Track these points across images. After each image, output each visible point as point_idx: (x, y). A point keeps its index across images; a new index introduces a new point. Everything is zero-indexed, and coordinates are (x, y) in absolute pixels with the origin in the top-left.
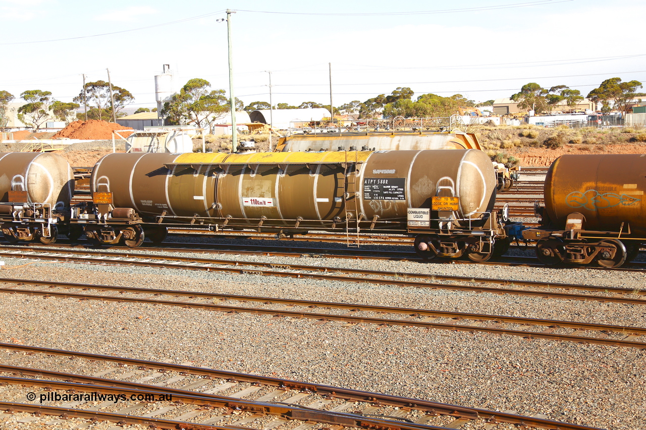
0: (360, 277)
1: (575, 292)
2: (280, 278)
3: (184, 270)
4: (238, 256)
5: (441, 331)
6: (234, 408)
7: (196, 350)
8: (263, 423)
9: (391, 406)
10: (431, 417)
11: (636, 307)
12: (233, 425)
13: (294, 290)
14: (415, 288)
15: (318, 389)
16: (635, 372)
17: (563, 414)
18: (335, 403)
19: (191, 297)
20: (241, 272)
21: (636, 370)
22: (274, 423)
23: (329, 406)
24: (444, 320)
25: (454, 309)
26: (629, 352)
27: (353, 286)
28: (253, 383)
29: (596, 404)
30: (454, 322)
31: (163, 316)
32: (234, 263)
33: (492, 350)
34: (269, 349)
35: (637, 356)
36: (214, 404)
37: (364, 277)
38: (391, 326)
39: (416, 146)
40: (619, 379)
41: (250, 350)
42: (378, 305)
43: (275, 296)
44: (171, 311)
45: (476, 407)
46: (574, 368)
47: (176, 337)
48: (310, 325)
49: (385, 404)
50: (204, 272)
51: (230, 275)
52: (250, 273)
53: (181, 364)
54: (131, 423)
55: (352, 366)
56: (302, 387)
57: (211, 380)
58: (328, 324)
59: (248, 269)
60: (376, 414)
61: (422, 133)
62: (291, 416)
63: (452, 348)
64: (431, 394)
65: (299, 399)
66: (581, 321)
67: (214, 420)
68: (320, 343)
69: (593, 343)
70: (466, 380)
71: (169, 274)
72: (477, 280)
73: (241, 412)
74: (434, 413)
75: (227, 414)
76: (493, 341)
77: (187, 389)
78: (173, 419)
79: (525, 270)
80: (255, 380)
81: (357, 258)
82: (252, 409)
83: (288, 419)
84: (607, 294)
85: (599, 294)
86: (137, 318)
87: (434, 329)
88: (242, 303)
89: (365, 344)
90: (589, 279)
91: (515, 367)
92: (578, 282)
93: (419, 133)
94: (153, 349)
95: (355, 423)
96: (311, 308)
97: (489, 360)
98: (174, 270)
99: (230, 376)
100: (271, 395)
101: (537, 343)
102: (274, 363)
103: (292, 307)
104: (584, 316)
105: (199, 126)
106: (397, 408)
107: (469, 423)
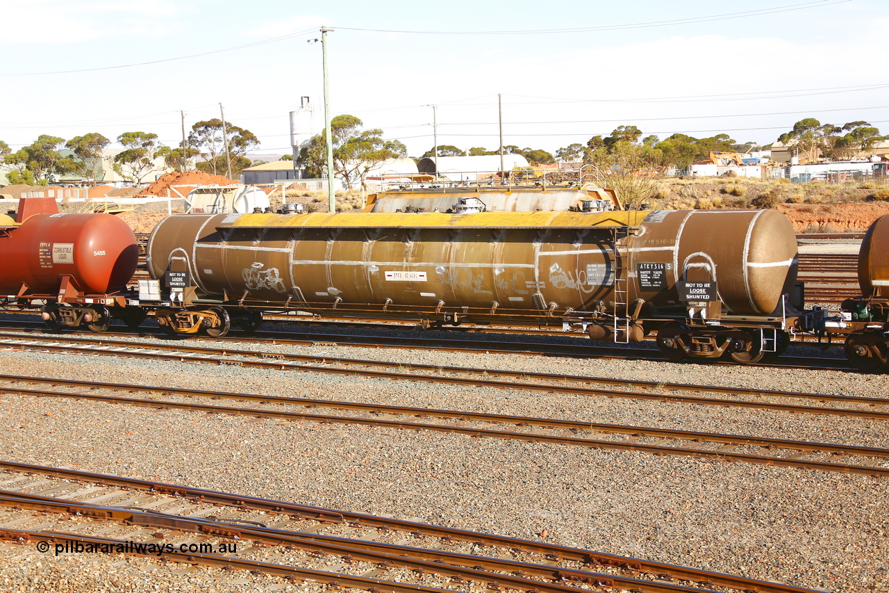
5: (384, 429)
6: (74, 514)
8: (95, 528)
10: (292, 521)
15: (187, 493)
17: (440, 516)
20: (219, 362)
22: (107, 529)
23: (189, 511)
25: (426, 405)
30: (413, 420)
36: (56, 509)
52: (228, 363)
60: (234, 519)
61: (545, 189)
62: (132, 521)
63: (381, 448)
64: (314, 498)
65: (162, 504)
67: (42, 527)
69: (546, 441)
73: (79, 517)
74: (298, 517)
75: (62, 520)
76: (435, 440)
82: (94, 515)
83: (128, 524)
85: (619, 388)
87: (379, 427)
91: (433, 468)
93: (541, 189)
95: (197, 527)
104: (569, 412)
105: (347, 179)
106: (261, 513)
107: (329, 528)
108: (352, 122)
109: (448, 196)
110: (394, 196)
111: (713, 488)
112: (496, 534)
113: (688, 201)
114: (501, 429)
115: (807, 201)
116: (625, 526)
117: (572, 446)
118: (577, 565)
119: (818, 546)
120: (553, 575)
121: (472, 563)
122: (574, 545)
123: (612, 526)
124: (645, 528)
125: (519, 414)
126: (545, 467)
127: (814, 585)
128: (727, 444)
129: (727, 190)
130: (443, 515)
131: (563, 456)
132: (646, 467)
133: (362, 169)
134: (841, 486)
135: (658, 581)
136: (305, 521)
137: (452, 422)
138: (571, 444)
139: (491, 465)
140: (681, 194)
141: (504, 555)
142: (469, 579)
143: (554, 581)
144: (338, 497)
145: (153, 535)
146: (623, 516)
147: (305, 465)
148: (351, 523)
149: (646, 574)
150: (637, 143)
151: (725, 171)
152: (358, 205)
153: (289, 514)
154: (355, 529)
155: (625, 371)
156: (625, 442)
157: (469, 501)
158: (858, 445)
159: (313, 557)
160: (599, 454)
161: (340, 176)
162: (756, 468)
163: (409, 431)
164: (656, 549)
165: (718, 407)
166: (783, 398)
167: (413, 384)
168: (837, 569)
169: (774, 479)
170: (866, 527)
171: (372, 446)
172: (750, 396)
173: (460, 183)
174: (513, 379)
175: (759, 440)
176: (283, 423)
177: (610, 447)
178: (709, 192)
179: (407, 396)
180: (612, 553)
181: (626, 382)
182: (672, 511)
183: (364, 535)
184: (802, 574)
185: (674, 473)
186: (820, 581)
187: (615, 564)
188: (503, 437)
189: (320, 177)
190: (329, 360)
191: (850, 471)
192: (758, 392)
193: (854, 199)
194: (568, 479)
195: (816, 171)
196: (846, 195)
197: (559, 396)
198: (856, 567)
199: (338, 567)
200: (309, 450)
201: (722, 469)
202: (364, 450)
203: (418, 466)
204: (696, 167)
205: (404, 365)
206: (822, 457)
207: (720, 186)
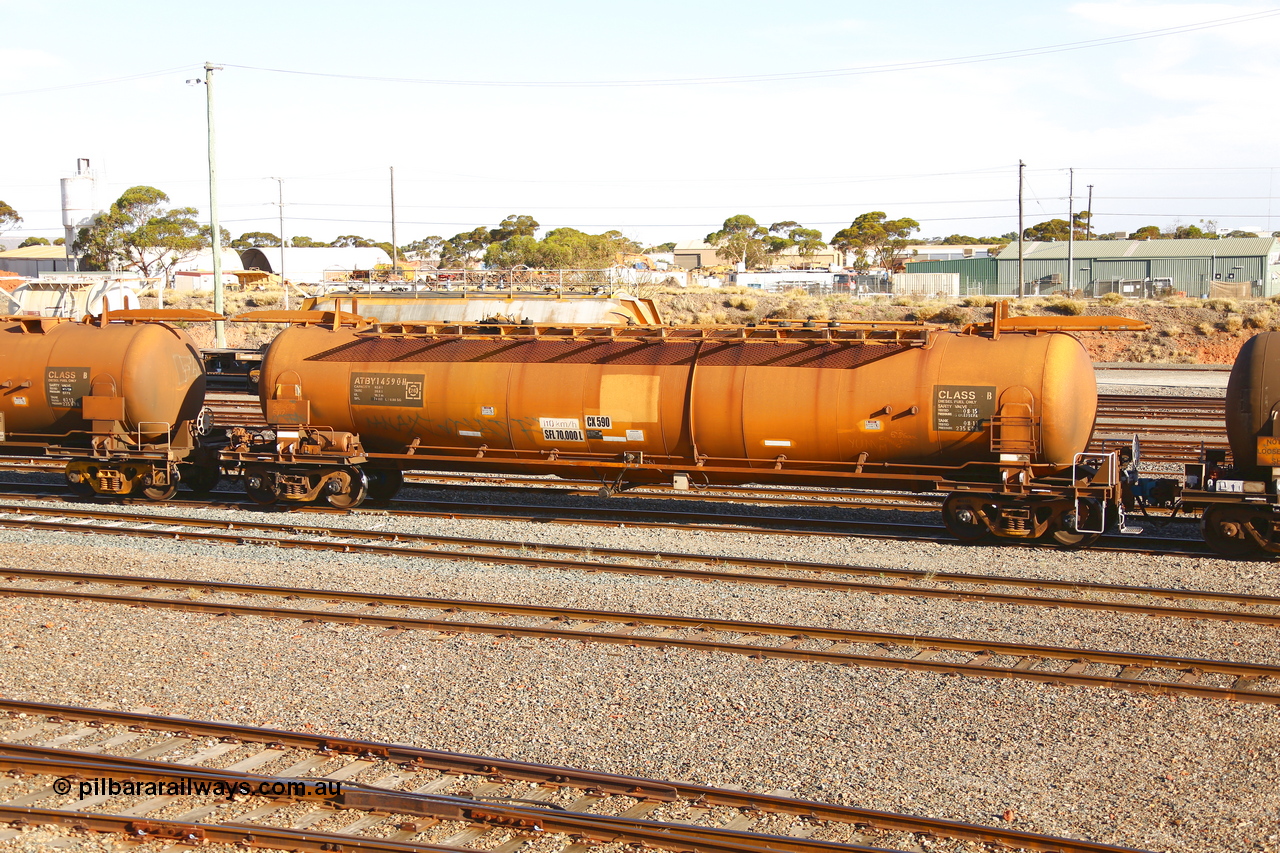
0: (459, 551)
1: (832, 576)
2: (313, 552)
3: (131, 538)
4: (231, 511)
5: (608, 646)
7: (160, 685)
8: (290, 816)
9: (524, 782)
10: (594, 799)
11: (932, 602)
12: (235, 821)
13: (339, 574)
14: (558, 571)
15: (391, 753)
16: (934, 714)
17: (820, 788)
18: (422, 778)
19: (146, 588)
20: (239, 541)
21: (936, 711)
22: (311, 817)
23: (412, 783)
24: (611, 627)
25: (628, 608)
26: (923, 680)
27: (447, 567)
28: (270, 744)
29: (873, 770)
30: (628, 631)
31: (94, 622)
32: (226, 524)
33: (697, 679)
34: (298, 681)
35: (938, 686)
37: (466, 551)
38: (519, 639)
39: (550, 319)
40: (909, 725)
41: (261, 683)
42: (493, 601)
43: (304, 585)
44: (110, 614)
45: (673, 780)
46: (836, 708)
47: (119, 662)
48: (372, 638)
49: (513, 777)
50: (170, 541)
51: (218, 547)
52: (256, 543)
53: (132, 712)
54: (37, 822)
55: (451, 710)
56: (361, 750)
57: (189, 740)
58: (404, 636)
59: (252, 535)
60: (497, 795)
62: (343, 803)
63: (628, 676)
64: (593, 758)
65: (357, 771)
66: (844, 627)
67: (199, 814)
68: (391, 670)
69: (866, 664)
70: (654, 732)
71: (102, 545)
72: (665, 556)
73: (248, 797)
74: (600, 792)
75: (222, 802)
76: (698, 663)
77: (145, 757)
78: (119, 814)
79: (746, 539)
80: (272, 738)
81: (451, 517)
83: (337, 808)
84: (883, 581)
85: (870, 580)
86: (42, 627)
87: (595, 643)
88: (244, 598)
89: (474, 671)
90: (853, 555)
91: (737, 708)
92: (835, 560)
94: (75, 683)
95: (461, 812)
96: (371, 608)
97: (693, 697)
98: (111, 538)
99: (225, 732)
100: (304, 766)
101: (773, 666)
102: (308, 707)
103: (338, 605)
104: (849, 618)
105: (146, 274)
106: (534, 785)
107: (662, 809)
112: (931, 816)
116: (1117, 802)
122: (1066, 834)
123: (1098, 802)
124: (1152, 805)
125: (781, 622)
126: (906, 705)
130: (822, 786)
131: (917, 688)
132: (1056, 704)
133: (167, 260)
138: (909, 668)
145: (398, 827)
146: (1099, 785)
147: (533, 704)
148: (693, 801)
150: (536, 238)
153: (579, 786)
154: (706, 811)
161: (135, 268)
162: (1218, 705)
163: (647, 649)
174: (704, 567)
175: (1173, 661)
181: (875, 571)
189: (107, 270)
190: (402, 537)
201: (1171, 707)
202: (603, 680)
207: (723, 298)
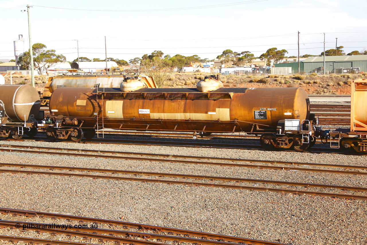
5: (55, 176)
10: (13, 217)
11: (163, 163)
16: (129, 192)
29: (98, 207)
35: (137, 185)
38: (33, 175)
40: (119, 195)
63: (54, 184)
64: (24, 206)
69: (123, 180)
74: (16, 215)
76: (77, 180)
87: (53, 175)
91: (76, 192)
104: (133, 168)
105: (40, 70)
107: (30, 219)
108: (41, 46)
109: (84, 78)
110: (60, 78)
111: (190, 197)
112: (102, 218)
113: (182, 82)
114: (105, 175)
115: (228, 82)
116: (155, 213)
117: (135, 182)
118: (136, 230)
119: (230, 218)
120: (126, 235)
121: (92, 231)
122: (135, 222)
123: (150, 214)
124: (163, 214)
125: (113, 169)
126: (123, 190)
127: (228, 234)
128: (196, 179)
129: (197, 77)
130: (80, 212)
131: (131, 186)
132: (164, 189)
133: (46, 66)
134: (239, 194)
135: (168, 235)
136: (20, 216)
137: (85, 172)
138: (134, 180)
139: (101, 190)
140: (179, 79)
141: (106, 227)
142: (91, 238)
143: (126, 237)
144: (34, 206)
146: (155, 209)
147: (20, 192)
148: (40, 216)
149: (163, 232)
150: (162, 58)
151: (196, 70)
152: (45, 81)
153: (12, 213)
154: (42, 219)
155: (156, 151)
156: (156, 179)
157: (91, 205)
158: (245, 178)
159: (23, 231)
160: (145, 184)
161: (37, 69)
162: (207, 188)
163: (66, 177)
164: (168, 222)
165: (193, 164)
166: (218, 160)
167: (68, 157)
168: (236, 227)
169: (214, 193)
170: (248, 210)
171: (50, 184)
172: (205, 160)
173: (89, 73)
174: (110, 154)
175: (208, 177)
176: (10, 175)
177: (150, 182)
178: (190, 78)
179: (66, 162)
180: (150, 224)
181: (157, 155)
182: (174, 207)
183: (46, 221)
184: (223, 230)
185: (175, 191)
186: (230, 232)
187: (151, 229)
188: (106, 178)
189: (28, 69)
190: (31, 147)
191: (242, 188)
192: (208, 158)
193: (245, 82)
194: (133, 195)
195: (231, 70)
196: (242, 80)
197: (130, 161)
198: (243, 226)
199: (34, 235)
200: (22, 186)
201: (194, 189)
202: (47, 185)
203: (70, 191)
204: (185, 68)
205: (65, 149)
206: (232, 183)
207: (195, 76)
